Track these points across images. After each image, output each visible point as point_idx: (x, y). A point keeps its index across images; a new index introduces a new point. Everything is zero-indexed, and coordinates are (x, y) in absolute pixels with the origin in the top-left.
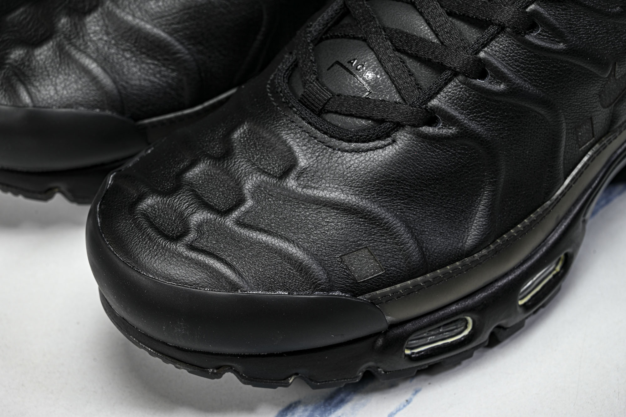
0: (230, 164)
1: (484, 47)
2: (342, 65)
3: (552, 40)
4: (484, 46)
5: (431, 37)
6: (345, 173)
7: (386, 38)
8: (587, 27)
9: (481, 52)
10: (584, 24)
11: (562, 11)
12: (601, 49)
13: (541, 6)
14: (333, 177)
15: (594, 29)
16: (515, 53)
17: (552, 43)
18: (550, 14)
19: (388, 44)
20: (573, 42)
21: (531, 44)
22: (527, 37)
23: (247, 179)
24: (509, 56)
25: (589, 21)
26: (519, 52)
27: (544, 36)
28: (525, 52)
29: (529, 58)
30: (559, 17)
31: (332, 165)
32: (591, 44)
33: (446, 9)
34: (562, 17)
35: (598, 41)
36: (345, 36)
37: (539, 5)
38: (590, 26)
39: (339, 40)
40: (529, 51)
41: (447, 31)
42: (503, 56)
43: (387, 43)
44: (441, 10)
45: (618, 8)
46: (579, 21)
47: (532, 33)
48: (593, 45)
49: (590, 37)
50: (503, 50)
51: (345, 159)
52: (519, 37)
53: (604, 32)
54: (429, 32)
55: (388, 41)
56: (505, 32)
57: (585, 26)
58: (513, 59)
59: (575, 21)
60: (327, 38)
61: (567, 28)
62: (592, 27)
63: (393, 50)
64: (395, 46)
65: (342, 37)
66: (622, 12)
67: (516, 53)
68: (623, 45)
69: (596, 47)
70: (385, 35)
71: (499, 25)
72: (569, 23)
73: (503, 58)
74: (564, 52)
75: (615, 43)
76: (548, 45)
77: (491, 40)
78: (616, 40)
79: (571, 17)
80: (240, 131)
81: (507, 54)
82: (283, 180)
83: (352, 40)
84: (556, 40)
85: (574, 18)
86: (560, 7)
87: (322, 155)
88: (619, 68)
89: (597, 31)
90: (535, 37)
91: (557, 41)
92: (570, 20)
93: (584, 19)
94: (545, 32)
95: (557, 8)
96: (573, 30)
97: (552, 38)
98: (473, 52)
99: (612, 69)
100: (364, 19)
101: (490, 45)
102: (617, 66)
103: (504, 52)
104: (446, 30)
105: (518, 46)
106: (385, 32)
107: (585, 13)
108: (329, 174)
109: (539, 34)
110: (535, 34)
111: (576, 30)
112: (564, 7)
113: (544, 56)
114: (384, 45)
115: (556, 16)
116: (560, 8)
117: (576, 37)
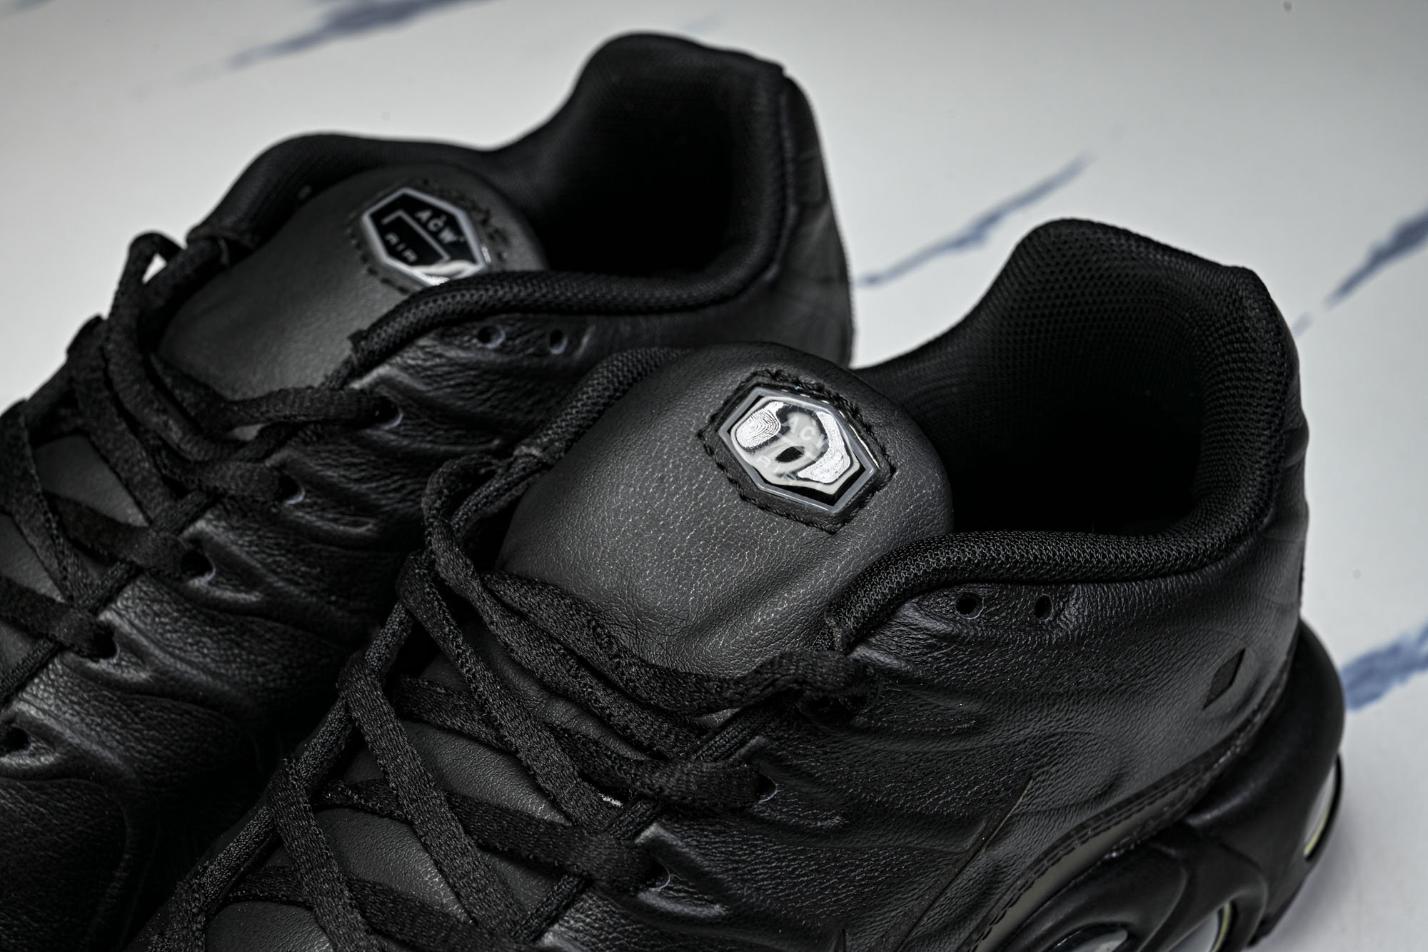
1: (552, 924)
3: (698, 899)
4: (552, 920)
5: (445, 898)
7: (350, 904)
8: (774, 865)
9: (546, 935)
10: (766, 858)
11: (713, 837)
12: (808, 907)
13: (666, 829)
15: (788, 866)
16: (618, 933)
17: (696, 905)
18: (688, 845)
19: (356, 918)
20: (744, 900)
21: (652, 911)
22: (643, 896)
24: (607, 939)
25: (776, 852)
26: (626, 931)
27: (679, 891)
28: (641, 929)
29: (649, 941)
30: (708, 849)
32: (783, 899)
33: (475, 837)
34: (715, 848)
35: (800, 891)
36: (271, 899)
37: (663, 826)
38: (778, 860)
39: (259, 906)
40: (649, 927)
41: (478, 886)
42: (594, 940)
43: (353, 916)
44: (466, 840)
45: (837, 818)
46: (753, 852)
47: (653, 886)
48: (789, 900)
49: (781, 884)
50: (593, 927)
52: (625, 898)
53: (812, 870)
54: (442, 889)
55: (356, 911)
56: (595, 888)
57: (768, 863)
58: (615, 946)
59: (745, 854)
60: (238, 900)
61: (727, 870)
62: (784, 864)
63: (367, 931)
64: (370, 924)
65: (266, 899)
66: (845, 826)
67: (620, 933)
68: (857, 892)
69: (797, 903)
70: (351, 899)
71: (580, 876)
72: (731, 860)
73: (594, 944)
74: (724, 922)
75: (839, 890)
76: (688, 910)
77: (567, 907)
78: (840, 883)
79: (736, 846)
81: (601, 935)
83: (285, 908)
84: (706, 897)
85: (741, 849)
86: (710, 828)
88: (852, 940)
89: (795, 870)
90: (660, 894)
91: (707, 901)
92: (732, 853)
93: (763, 848)
94: (681, 883)
95: (703, 830)
96: (742, 875)
97: (696, 893)
98: (528, 936)
99: (838, 944)
100: (308, 861)
101: (566, 918)
102: (848, 937)
103: (595, 932)
104: (474, 885)
105: (625, 917)
106: (351, 891)
107: (766, 836)
109: (668, 888)
110: (659, 890)
111: (747, 874)
112: (718, 827)
113: (683, 935)
114: (348, 921)
115: (701, 849)
116: (710, 831)
117: (749, 888)
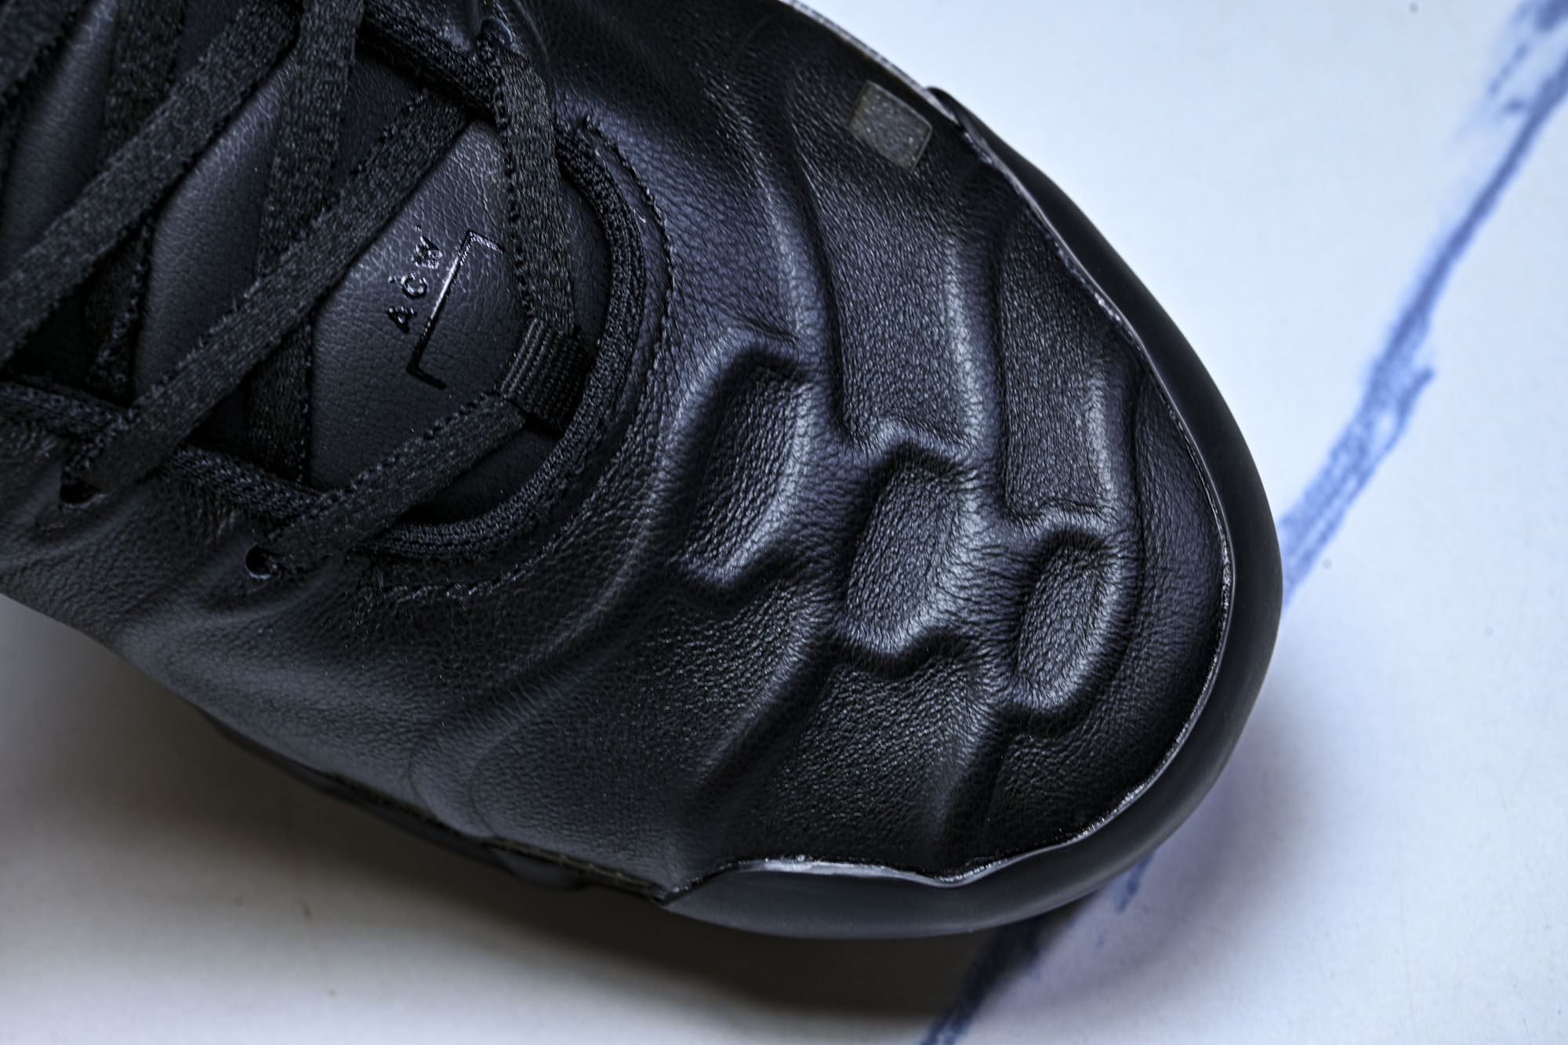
0: (815, 539)
2: (422, 346)
6: (721, 217)
14: (743, 244)
23: (841, 468)
31: (716, 257)
51: (687, 231)
80: (701, 566)
82: (807, 368)
87: (700, 293)
108: (742, 258)
